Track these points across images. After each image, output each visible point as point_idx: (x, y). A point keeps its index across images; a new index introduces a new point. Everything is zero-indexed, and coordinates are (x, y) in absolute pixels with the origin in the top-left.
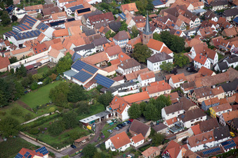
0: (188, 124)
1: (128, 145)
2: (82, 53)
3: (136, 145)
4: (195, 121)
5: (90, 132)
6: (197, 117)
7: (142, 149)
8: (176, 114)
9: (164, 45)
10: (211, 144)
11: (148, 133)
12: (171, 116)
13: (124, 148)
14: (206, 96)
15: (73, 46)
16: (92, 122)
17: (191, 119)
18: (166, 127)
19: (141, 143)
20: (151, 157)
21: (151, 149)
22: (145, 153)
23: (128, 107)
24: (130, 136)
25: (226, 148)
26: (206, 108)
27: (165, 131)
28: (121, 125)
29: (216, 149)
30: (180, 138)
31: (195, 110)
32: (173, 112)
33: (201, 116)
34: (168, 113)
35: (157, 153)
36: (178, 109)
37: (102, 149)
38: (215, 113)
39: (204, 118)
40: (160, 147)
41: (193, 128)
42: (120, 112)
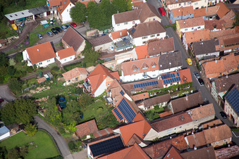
0: (138, 42)
1: (52, 61)
3: (63, 61)
4: (149, 38)
5: (15, 33)
6: (152, 33)
7: (67, 67)
8: (130, 25)
10: (155, 74)
11: (82, 47)
13: (45, 64)
16: (21, 20)
17: (144, 34)
18: (110, 40)
19: (70, 59)
20: (73, 81)
21: (75, 70)
22: (66, 75)
23: (70, 6)
24: (62, 47)
25: (166, 83)
26: (174, 19)
27: (107, 47)
28: (57, 30)
29: (153, 82)
30: (120, 59)
31: (150, 24)
32: (126, 21)
33: (158, 32)
34: (117, 22)
35: (83, 77)
36: (133, 18)
37: (17, 61)
38: (180, 30)
39: (163, 35)
40: (91, 69)
41: (138, 49)
42: (60, 11)
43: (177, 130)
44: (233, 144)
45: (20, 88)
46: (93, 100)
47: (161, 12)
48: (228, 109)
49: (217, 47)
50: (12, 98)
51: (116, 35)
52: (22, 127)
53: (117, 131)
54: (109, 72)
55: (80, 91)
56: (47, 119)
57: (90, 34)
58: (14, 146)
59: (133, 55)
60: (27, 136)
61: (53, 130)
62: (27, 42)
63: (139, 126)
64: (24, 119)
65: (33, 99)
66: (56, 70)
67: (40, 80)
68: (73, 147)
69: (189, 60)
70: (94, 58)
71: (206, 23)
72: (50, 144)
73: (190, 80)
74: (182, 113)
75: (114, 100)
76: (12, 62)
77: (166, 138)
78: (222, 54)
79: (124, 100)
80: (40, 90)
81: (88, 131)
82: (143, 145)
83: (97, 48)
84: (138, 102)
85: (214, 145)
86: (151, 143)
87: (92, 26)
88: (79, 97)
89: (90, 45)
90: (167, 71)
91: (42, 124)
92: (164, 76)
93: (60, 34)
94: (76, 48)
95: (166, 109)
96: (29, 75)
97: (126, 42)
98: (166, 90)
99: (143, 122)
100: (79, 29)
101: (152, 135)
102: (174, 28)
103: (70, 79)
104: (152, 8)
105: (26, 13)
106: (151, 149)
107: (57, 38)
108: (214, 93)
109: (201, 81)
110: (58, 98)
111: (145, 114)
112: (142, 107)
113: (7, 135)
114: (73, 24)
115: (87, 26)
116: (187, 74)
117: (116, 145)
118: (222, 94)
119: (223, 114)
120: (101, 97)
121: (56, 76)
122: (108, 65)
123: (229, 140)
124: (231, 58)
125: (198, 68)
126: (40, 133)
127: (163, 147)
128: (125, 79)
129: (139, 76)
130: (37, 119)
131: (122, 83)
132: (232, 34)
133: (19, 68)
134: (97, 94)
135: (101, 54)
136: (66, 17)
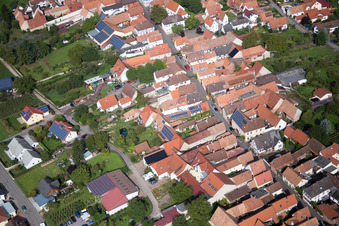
0: (172, 88)
1: (116, 106)
2: (110, 12)
3: (124, 106)
4: (179, 85)
5: (91, 92)
6: (181, 82)
7: (126, 110)
8: (166, 78)
9: (180, 6)
10: (185, 108)
11: (135, 96)
12: (161, 79)
13: (112, 109)
14: (198, 60)
15: (103, 6)
16: (94, 83)
17: (176, 83)
18: (154, 89)
19: (128, 104)
20: (131, 118)
21: (132, 111)
22: (126, 115)
23: (126, 70)
24: (122, 97)
25: (192, 113)
26: (195, 72)
27: (152, 94)
28: (119, 87)
29: (185, 113)
30: (162, 100)
31: (179, 75)
32: (163, 76)
33: (185, 80)
34: (158, 77)
35: (137, 115)
36: (168, 73)
37: (94, 110)
38: (200, 78)
39: (188, 82)
40: (142, 109)
41: (173, 93)
42: (119, 74)
43: (202, 142)
44: (238, 146)
45: (96, 126)
46: (145, 129)
47: (187, 67)
48: (235, 125)
49: (224, 86)
50: (92, 133)
51: (158, 85)
52: (100, 151)
53: (162, 147)
54: (154, 110)
55: (136, 124)
56: (116, 144)
57: (140, 87)
58: (96, 162)
59: (170, 97)
60: (103, 156)
61: (120, 150)
62: (99, 96)
63: (176, 141)
64: (100, 145)
65: (106, 132)
66: (119, 112)
67: (109, 120)
68: (134, 160)
69: (208, 97)
70: (143, 102)
71: (216, 72)
72: (119, 160)
73: (208, 109)
74: (204, 130)
75: (159, 128)
76: (90, 110)
77: (195, 148)
78: (228, 90)
79: (165, 126)
80: (109, 126)
81: (143, 149)
82: (179, 153)
83: (145, 95)
84: (175, 127)
85: (226, 149)
86: (185, 152)
87: (141, 82)
88: (135, 128)
89: (140, 94)
90: (192, 105)
91: (112, 148)
92: (191, 109)
93: (121, 89)
94: (131, 97)
95: (194, 129)
96: (102, 117)
97: (165, 89)
98: (193, 118)
99: (179, 139)
100: (133, 84)
101: (185, 147)
102: (196, 77)
103: (128, 117)
104: (180, 66)
105: (98, 78)
106: (185, 155)
107: (118, 92)
108: (225, 116)
109: (216, 109)
110: (122, 131)
111: (180, 134)
112: (178, 130)
113: (91, 156)
114: (128, 82)
115: (138, 82)
116: (206, 105)
117: (162, 155)
118: (229, 116)
119: (231, 129)
120: (150, 127)
121: (119, 116)
122: (153, 105)
123: (236, 144)
124: (235, 92)
125: (214, 101)
126: (112, 154)
127: (193, 153)
128: (165, 113)
129: (174, 111)
130: (109, 145)
131: (163, 115)
132: (235, 77)
133: (95, 114)
134: (147, 125)
135: (148, 99)
136: (124, 78)
